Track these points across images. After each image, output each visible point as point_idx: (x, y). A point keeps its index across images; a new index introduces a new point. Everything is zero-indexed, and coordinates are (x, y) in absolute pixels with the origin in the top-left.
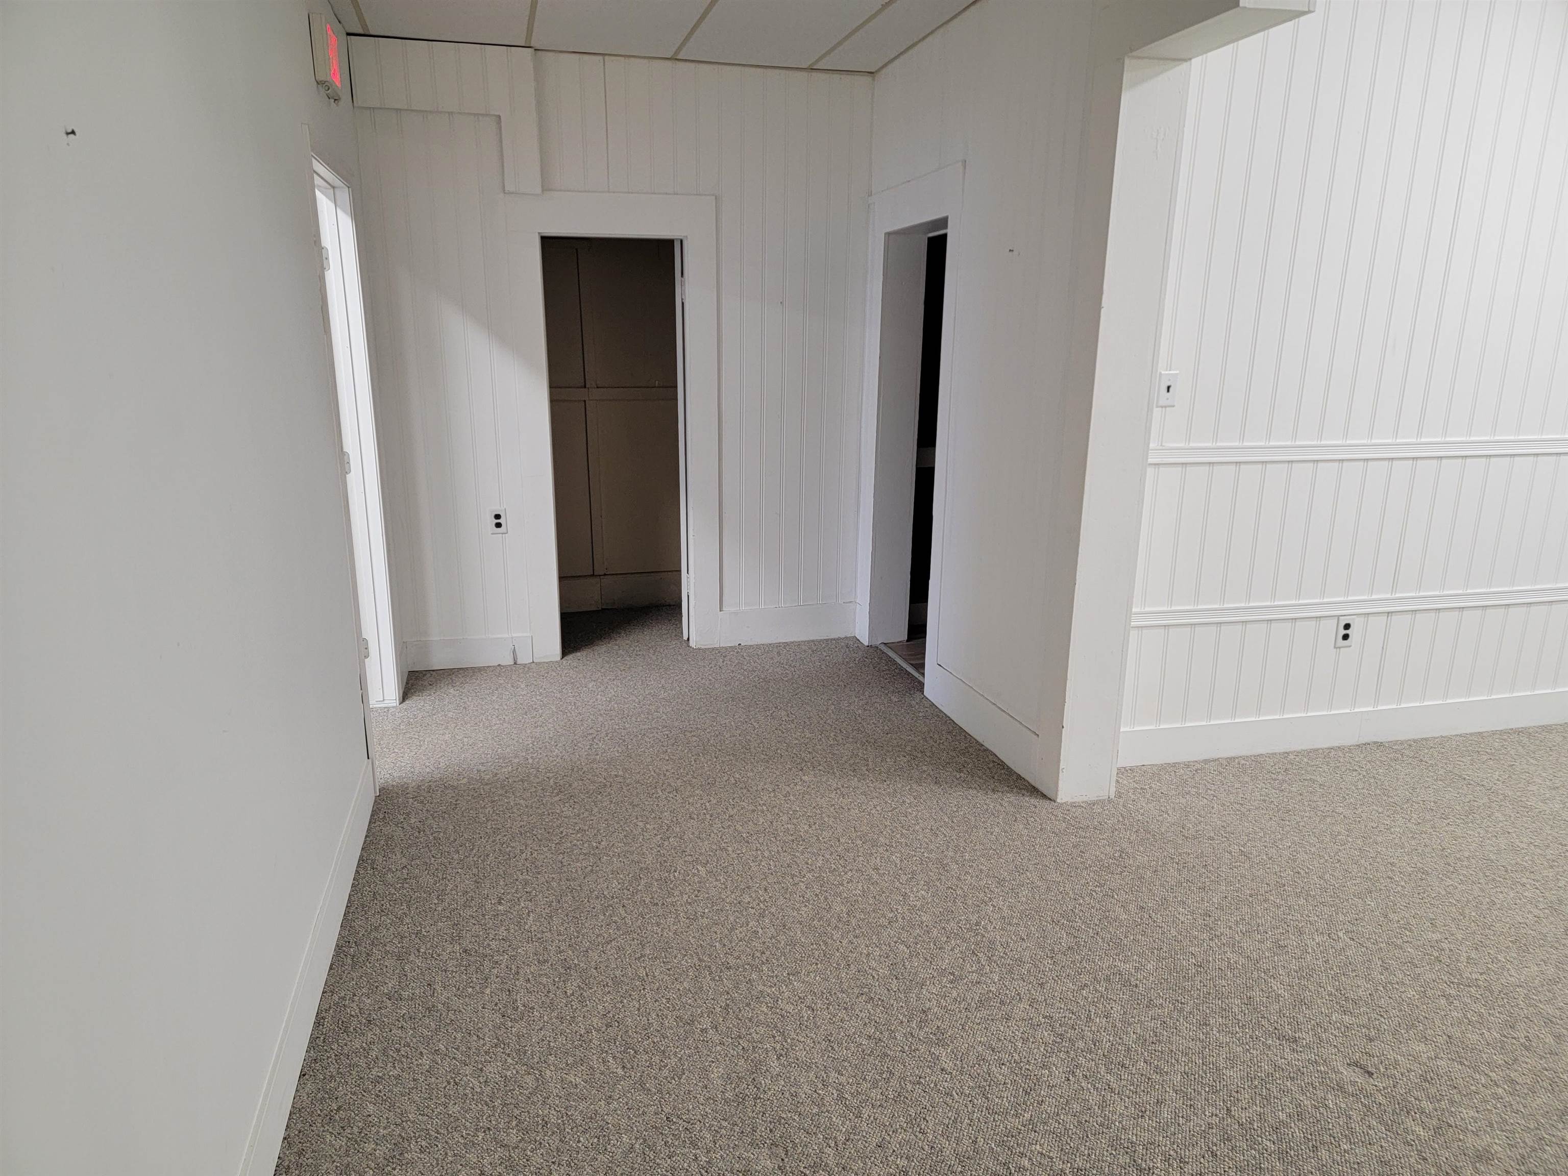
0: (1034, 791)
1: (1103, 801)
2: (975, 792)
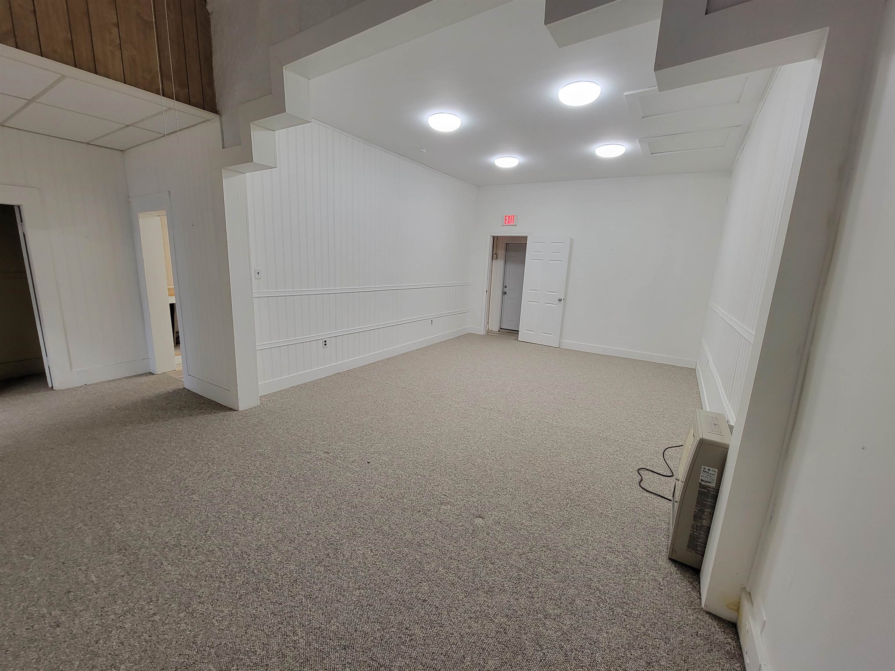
0: (231, 409)
1: (256, 407)
2: (207, 415)
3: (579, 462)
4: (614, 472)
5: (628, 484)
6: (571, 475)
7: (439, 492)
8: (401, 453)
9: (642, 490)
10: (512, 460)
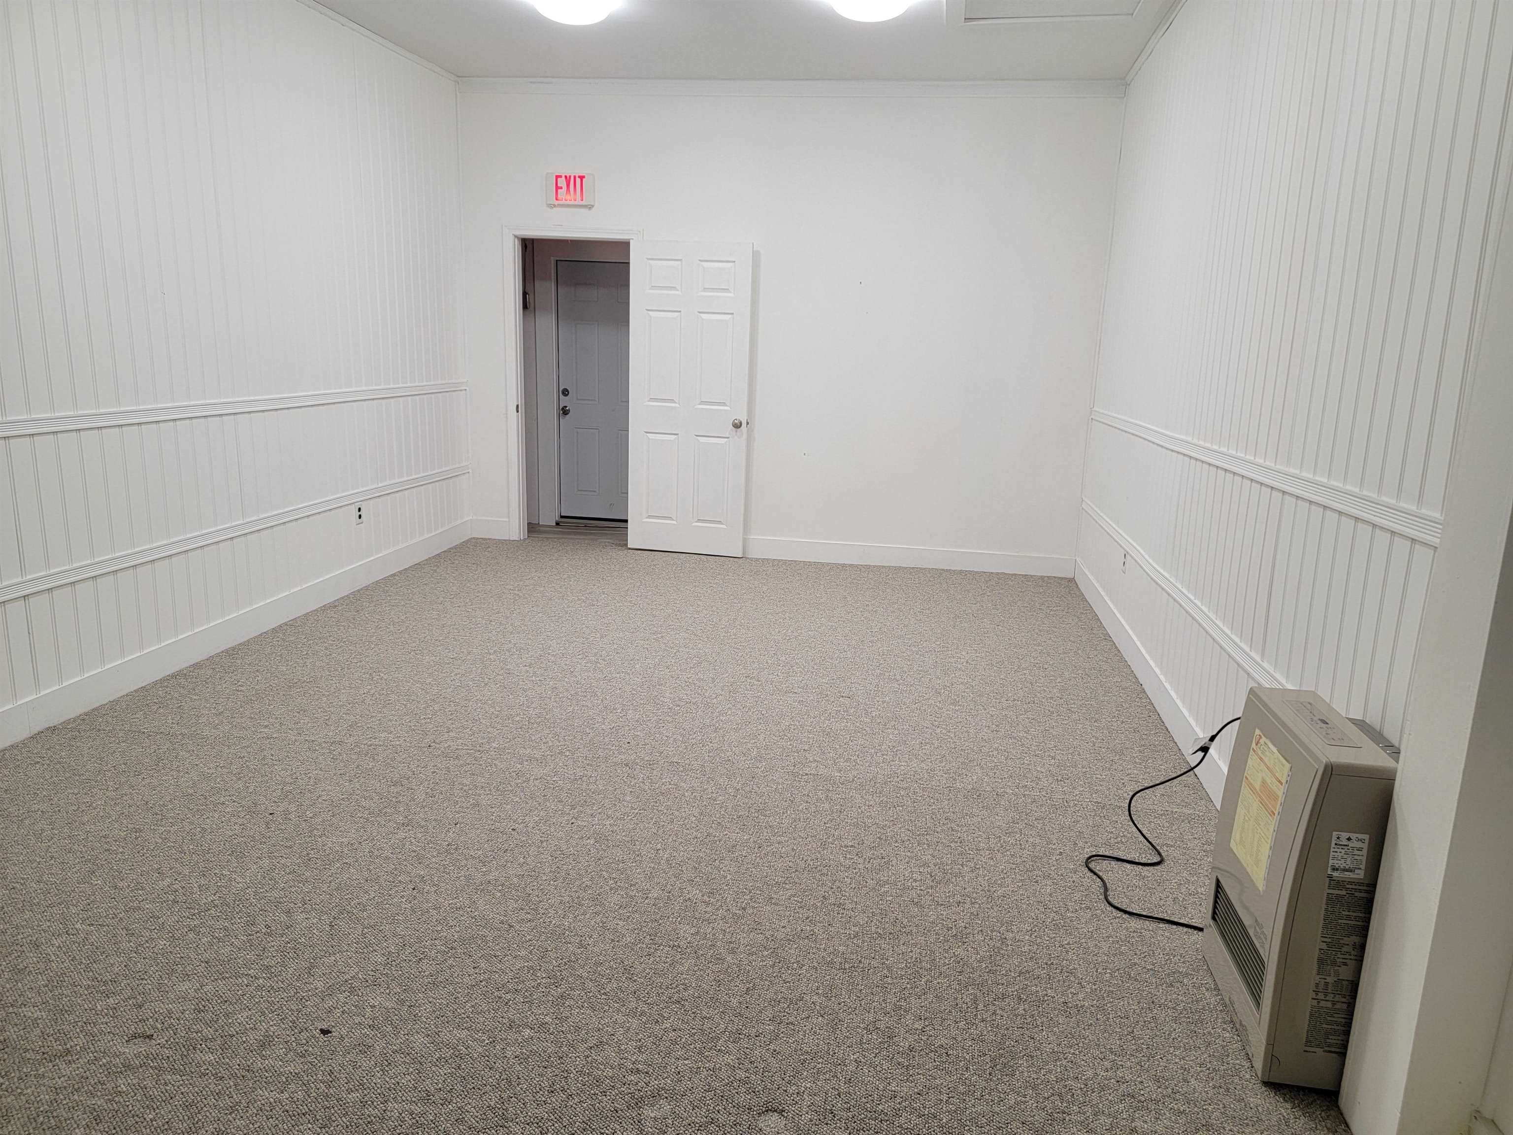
3: (945, 872)
4: (1037, 882)
5: (1083, 906)
6: (945, 913)
7: (612, 1068)
8: (428, 967)
9: (1120, 914)
10: (777, 908)
